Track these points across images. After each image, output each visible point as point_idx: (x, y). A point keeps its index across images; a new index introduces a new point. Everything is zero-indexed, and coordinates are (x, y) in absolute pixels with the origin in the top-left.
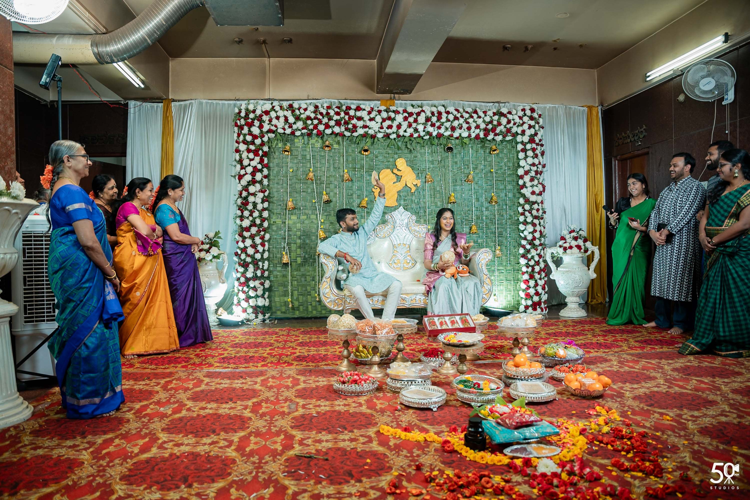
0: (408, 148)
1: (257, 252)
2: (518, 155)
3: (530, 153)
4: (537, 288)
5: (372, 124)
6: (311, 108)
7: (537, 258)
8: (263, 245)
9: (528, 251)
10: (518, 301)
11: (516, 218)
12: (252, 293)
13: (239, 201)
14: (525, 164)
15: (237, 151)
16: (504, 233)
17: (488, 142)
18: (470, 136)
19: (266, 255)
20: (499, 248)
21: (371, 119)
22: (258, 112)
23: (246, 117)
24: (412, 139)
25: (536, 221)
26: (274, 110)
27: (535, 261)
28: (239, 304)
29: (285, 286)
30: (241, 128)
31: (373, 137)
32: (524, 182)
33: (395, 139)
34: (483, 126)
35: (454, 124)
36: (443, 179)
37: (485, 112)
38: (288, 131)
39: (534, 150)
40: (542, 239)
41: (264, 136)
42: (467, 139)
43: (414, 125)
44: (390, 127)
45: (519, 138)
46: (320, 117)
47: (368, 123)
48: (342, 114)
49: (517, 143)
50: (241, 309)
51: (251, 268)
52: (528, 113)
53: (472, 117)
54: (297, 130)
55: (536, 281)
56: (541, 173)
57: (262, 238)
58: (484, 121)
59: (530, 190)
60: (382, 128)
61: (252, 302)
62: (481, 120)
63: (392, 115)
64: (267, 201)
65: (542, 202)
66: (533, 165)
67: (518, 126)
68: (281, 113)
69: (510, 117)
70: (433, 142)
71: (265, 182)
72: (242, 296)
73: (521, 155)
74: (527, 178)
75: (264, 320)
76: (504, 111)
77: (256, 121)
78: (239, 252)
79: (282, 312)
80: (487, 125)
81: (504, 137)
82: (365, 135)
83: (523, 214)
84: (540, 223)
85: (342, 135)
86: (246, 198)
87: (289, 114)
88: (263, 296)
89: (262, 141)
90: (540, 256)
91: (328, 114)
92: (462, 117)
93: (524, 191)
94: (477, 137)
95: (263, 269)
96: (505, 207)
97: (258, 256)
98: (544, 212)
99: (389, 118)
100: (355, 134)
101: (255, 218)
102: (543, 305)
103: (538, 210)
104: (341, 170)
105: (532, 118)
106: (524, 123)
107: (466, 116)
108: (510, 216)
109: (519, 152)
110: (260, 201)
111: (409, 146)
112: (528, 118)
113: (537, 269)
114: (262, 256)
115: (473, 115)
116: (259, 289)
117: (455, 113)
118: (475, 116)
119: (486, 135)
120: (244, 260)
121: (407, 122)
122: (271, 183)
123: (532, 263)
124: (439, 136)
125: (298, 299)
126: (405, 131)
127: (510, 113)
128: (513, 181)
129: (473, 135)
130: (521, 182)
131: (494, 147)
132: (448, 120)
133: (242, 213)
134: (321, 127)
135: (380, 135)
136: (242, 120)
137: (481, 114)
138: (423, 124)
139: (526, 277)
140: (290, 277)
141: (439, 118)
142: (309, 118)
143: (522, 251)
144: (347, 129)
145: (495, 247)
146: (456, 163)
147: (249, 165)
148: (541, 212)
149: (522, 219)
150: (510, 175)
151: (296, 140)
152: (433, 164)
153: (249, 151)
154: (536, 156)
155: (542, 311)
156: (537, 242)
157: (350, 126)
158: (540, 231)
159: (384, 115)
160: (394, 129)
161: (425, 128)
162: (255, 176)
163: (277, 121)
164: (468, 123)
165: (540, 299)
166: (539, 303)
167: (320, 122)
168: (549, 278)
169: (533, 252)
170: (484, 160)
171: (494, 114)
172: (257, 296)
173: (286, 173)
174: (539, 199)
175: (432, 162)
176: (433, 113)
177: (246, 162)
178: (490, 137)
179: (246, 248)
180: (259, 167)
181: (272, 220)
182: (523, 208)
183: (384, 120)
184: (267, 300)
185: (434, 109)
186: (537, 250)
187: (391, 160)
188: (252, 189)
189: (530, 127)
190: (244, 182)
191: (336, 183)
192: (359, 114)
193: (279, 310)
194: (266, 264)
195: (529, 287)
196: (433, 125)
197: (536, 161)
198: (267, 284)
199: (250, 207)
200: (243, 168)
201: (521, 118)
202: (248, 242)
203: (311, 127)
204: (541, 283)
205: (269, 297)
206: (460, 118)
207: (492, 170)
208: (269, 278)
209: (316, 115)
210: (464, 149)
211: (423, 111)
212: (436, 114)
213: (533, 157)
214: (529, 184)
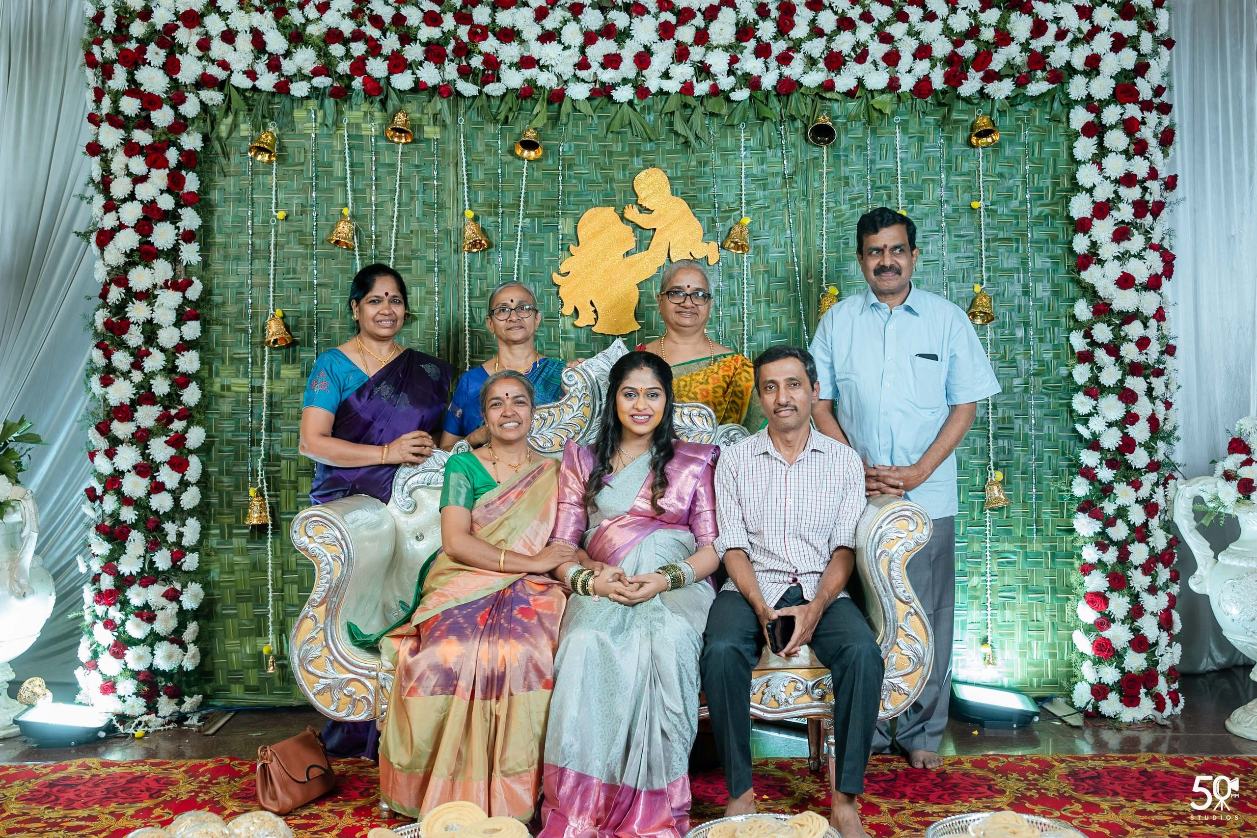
0: (677, 134)
1: (158, 487)
2: (1071, 148)
3: (1117, 139)
4: (1140, 622)
5: (549, 52)
7: (1137, 516)
8: (178, 464)
9: (1106, 490)
10: (1070, 664)
11: (1064, 371)
12: (136, 629)
13: (101, 317)
14: (1097, 179)
15: (94, 149)
16: (1018, 423)
17: (961, 105)
18: (893, 85)
19: (191, 498)
20: (999, 476)
21: (547, 37)
22: (161, 17)
23: (121, 35)
24: (692, 101)
25: (1136, 384)
26: (218, 10)
27: (1132, 527)
28: (93, 664)
30: (107, 71)
31: (557, 97)
32: (1094, 244)
33: (630, 103)
34: (942, 48)
35: (836, 46)
36: (799, 237)
38: (267, 81)
39: (1130, 126)
40: (1161, 445)
41: (183, 100)
42: (887, 97)
43: (697, 53)
44: (612, 61)
45: (1077, 87)
46: (372, 31)
47: (537, 50)
48: (449, 21)
49: (1070, 104)
50: (100, 681)
51: (136, 542)
53: (902, 17)
54: (298, 76)
55: (1135, 598)
56: (1159, 207)
57: (178, 441)
58: (947, 31)
59: (1114, 270)
60: (583, 65)
61: (135, 658)
62: (938, 25)
63: (620, 19)
64: (195, 317)
65: (1160, 315)
66: (1129, 180)
67: (1075, 42)
68: (241, 21)
70: (765, 111)
71: (190, 253)
72: (105, 637)
73: (1085, 147)
74: (1103, 230)
75: (181, 718)
77: (152, 48)
78: (99, 491)
79: (248, 689)
80: (958, 43)
81: (1021, 83)
82: (529, 92)
83: (1085, 357)
84: (1150, 391)
85: (445, 90)
86: (120, 309)
87: (265, 22)
88: (176, 638)
89: (178, 115)
90: (1151, 508)
91: (399, 20)
92: (867, 17)
94: (923, 87)
95: (178, 543)
96: (1020, 333)
97: (162, 502)
98: (1170, 350)
99: (609, 31)
100: (494, 89)
101: (151, 375)
102: (1162, 686)
103: (1143, 343)
104: (450, 214)
105: (1126, 12)
106: (1096, 30)
107: (881, 12)
108: (1041, 362)
109: (1076, 135)
110: (172, 317)
111: (679, 127)
112: (1111, 12)
113: (1139, 553)
114: (177, 501)
115: (908, 9)
116: (160, 615)
118: (914, 13)
119: (955, 78)
120: (115, 515)
121: (670, 45)
122: (216, 255)
123: (1119, 532)
124: (786, 87)
126: (666, 75)
128: (1054, 239)
129: (907, 83)
130: (1081, 244)
131: (983, 122)
132: (816, 32)
133: (108, 355)
134: (377, 68)
135: (578, 92)
136: (108, 44)
138: (726, 49)
139: (1097, 582)
141: (784, 26)
142: (333, 35)
143: (1081, 488)
144: (465, 73)
145: (985, 473)
146: (846, 181)
147: (132, 197)
148: (1154, 349)
149: (1082, 374)
150: (1042, 219)
151: (298, 114)
152: (765, 187)
153: (131, 149)
154: (1141, 148)
155: (1160, 706)
156: (1139, 458)
157: (476, 62)
158: (1153, 421)
159: (593, 19)
160: (628, 68)
161: (734, 60)
162: (150, 231)
163: (226, 47)
164: (887, 39)
165: (1153, 663)
166: (1149, 678)
167: (374, 49)
168: (1186, 588)
169: (1124, 494)
170: (949, 169)
172: (153, 639)
173: (266, 223)
174: (1149, 302)
175: (761, 182)
176: (762, 11)
177: (120, 187)
178: (971, 86)
179: (118, 474)
180: (166, 203)
181: (216, 382)
182: (1088, 335)
183: (590, 38)
184: (192, 649)
186: (1137, 486)
187: (619, 175)
188: (139, 278)
189: (1119, 43)
190: (115, 254)
191: (432, 255)
192: (505, 18)
193: (237, 681)
194: (192, 530)
195: (1106, 621)
196: (763, 51)
197: (1140, 167)
198: (192, 596)
199: (134, 337)
200: (111, 206)
201: (1084, 13)
202: (127, 457)
203: (344, 67)
204: (1154, 603)
205: (203, 640)
206: (860, 24)
207: (975, 205)
208: (200, 575)
209: (360, 25)
210: (874, 131)
211: (731, 3)
212: (774, 11)
213: (1128, 155)
214: (1108, 249)
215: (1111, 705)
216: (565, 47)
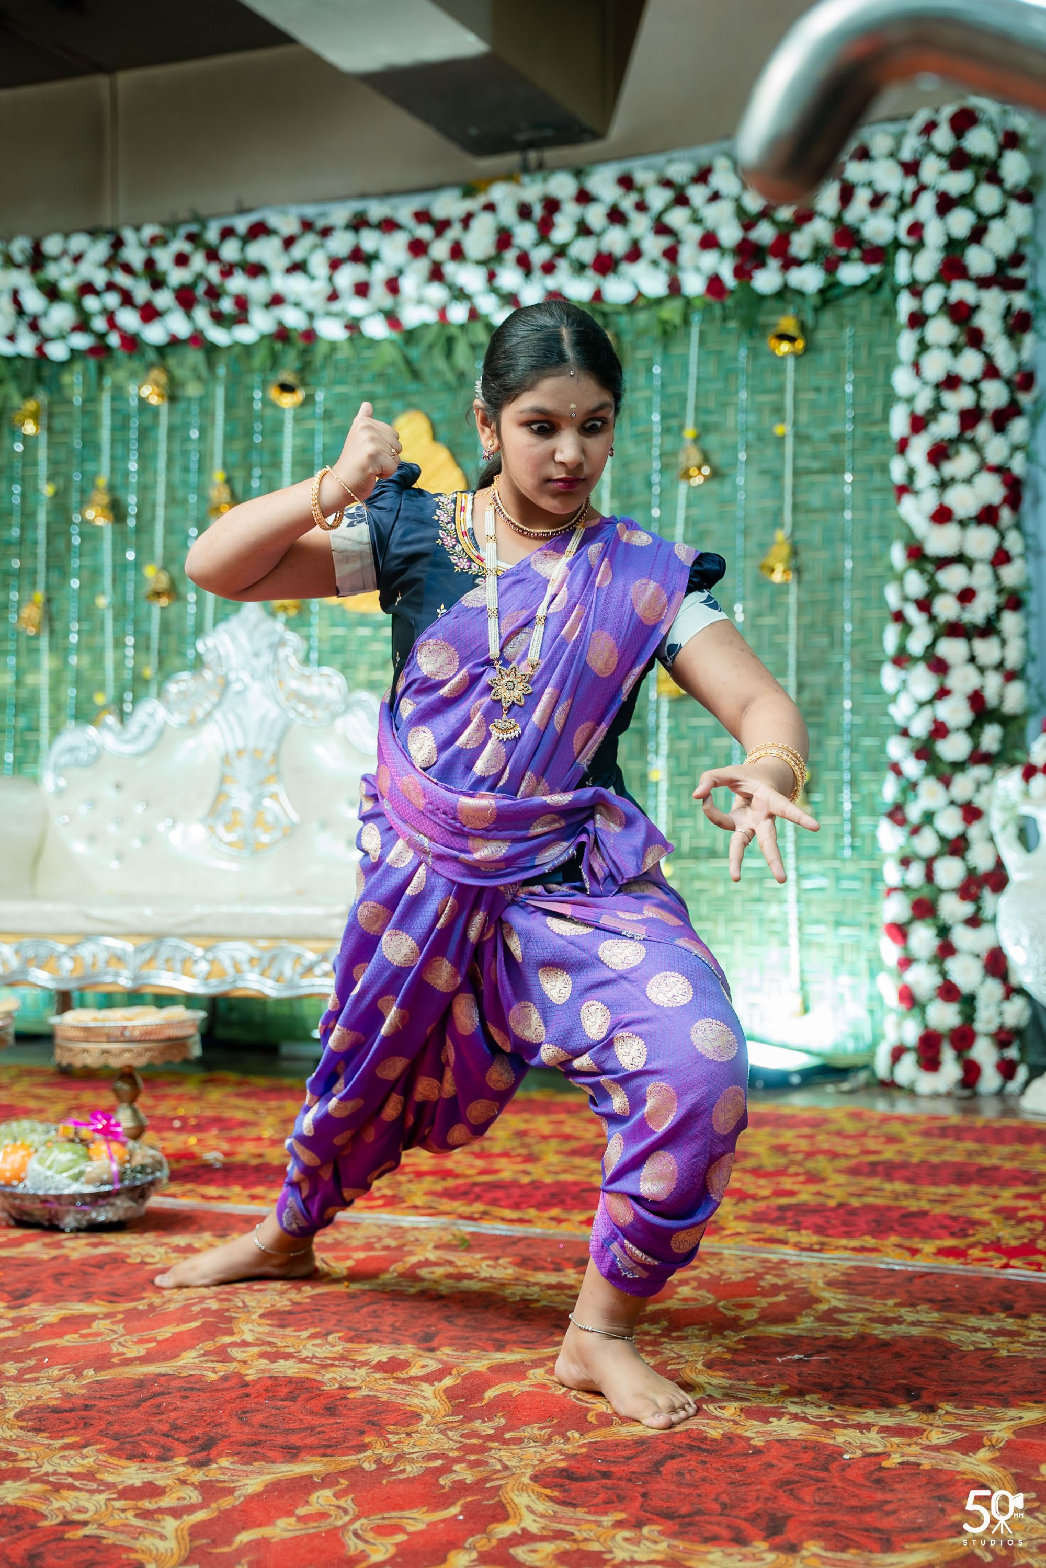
0: (440, 370)
2: (894, 348)
3: (940, 330)
5: (294, 286)
6: (100, 250)
7: (950, 823)
9: (912, 787)
11: (876, 637)
14: (915, 385)
18: (675, 288)
21: (294, 268)
24: (451, 332)
25: (953, 649)
31: (308, 338)
32: (910, 470)
33: (389, 339)
35: (606, 246)
38: (28, 345)
42: (672, 305)
44: (362, 289)
45: (900, 267)
46: (122, 279)
47: (281, 283)
49: (894, 291)
52: (943, 138)
53: (681, 200)
54: (58, 337)
55: (945, 934)
56: (1006, 415)
58: (741, 211)
59: (931, 502)
60: (334, 296)
63: (369, 241)
65: (999, 558)
66: (951, 382)
69: (856, 171)
73: (908, 345)
74: (919, 452)
80: (751, 226)
81: (831, 266)
82: (280, 336)
83: (900, 616)
84: (973, 658)
85: (199, 341)
90: (971, 813)
91: (150, 264)
92: (641, 207)
93: (908, 510)
94: (715, 285)
98: (1019, 604)
100: (245, 334)
102: (983, 1052)
103: (966, 596)
105: (959, 162)
106: (922, 188)
107: (660, 198)
109: (901, 329)
111: (439, 362)
112: (943, 164)
113: (951, 872)
115: (691, 190)
117: (614, 193)
118: (697, 194)
119: (742, 273)
121: (422, 266)
123: (927, 844)
127: (863, 153)
129: (694, 285)
130: (897, 470)
131: (788, 324)
132: (584, 230)
134: (130, 320)
135: (332, 329)
137: (728, 182)
138: (483, 263)
139: (897, 909)
142: (87, 288)
143: (890, 790)
144: (217, 318)
148: (985, 603)
149: (891, 638)
154: (975, 338)
156: (954, 747)
157: (227, 305)
158: (977, 697)
159: (341, 243)
160: (379, 296)
161: (492, 276)
164: (661, 228)
165: (971, 1019)
167: (125, 300)
169: (933, 795)
170: (750, 387)
176: (524, 212)
178: (767, 280)
182: (901, 587)
185: (534, 193)
186: (950, 784)
189: (945, 204)
192: (256, 251)
195: (910, 961)
196: (524, 262)
197: (971, 364)
201: (911, 168)
203: (100, 322)
206: (633, 215)
207: (779, 430)
210: (666, 347)
211: (490, 207)
212: (538, 212)
213: (955, 349)
214: (926, 476)
215: (908, 1071)
216: (312, 278)
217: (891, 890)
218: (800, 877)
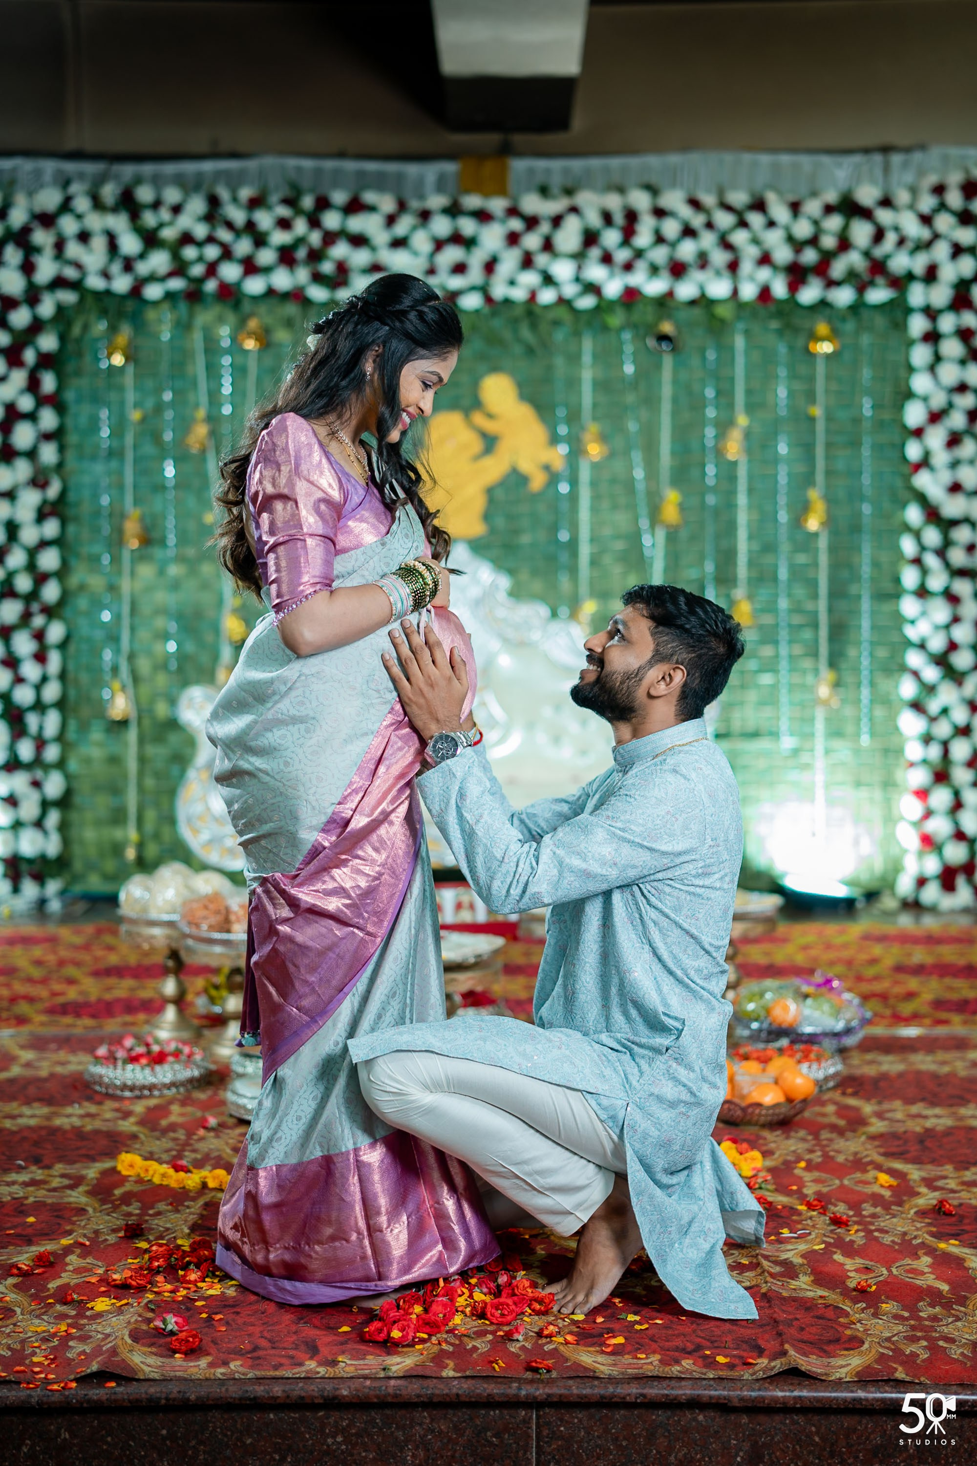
0: (522, 340)
1: (20, 680)
2: (908, 355)
3: (952, 348)
4: (960, 816)
5: (399, 260)
6: (197, 205)
7: (961, 715)
8: (40, 657)
9: (930, 689)
10: (894, 859)
11: (893, 575)
14: (932, 386)
17: (801, 314)
18: (735, 292)
19: (52, 692)
20: (830, 675)
21: (397, 243)
22: (17, 218)
24: (538, 311)
25: (963, 587)
26: (72, 211)
27: (955, 725)
29: (115, 789)
32: (927, 452)
33: (478, 311)
34: (783, 254)
35: (678, 254)
37: (795, 208)
38: (122, 284)
39: (966, 335)
41: (40, 300)
42: (729, 307)
43: (542, 260)
44: (460, 269)
45: (917, 295)
46: (224, 235)
47: (386, 256)
49: (909, 312)
52: (954, 199)
53: (743, 224)
54: (152, 278)
55: (957, 794)
57: (39, 636)
58: (790, 239)
59: (946, 477)
60: (431, 271)
63: (468, 226)
64: (56, 515)
66: (962, 388)
67: (914, 249)
68: (95, 222)
69: (884, 216)
70: (610, 321)
73: (920, 355)
74: (936, 438)
75: (42, 903)
76: (867, 195)
77: (9, 248)
79: (105, 877)
80: (799, 251)
81: (861, 289)
83: (917, 561)
84: (974, 593)
85: (297, 296)
87: (119, 223)
88: (39, 824)
89: (35, 316)
90: (973, 707)
91: (252, 224)
92: (709, 225)
93: (923, 481)
94: (765, 294)
95: (40, 735)
97: (24, 696)
99: (457, 239)
101: (15, 572)
103: (972, 549)
105: (965, 219)
106: (936, 236)
107: (724, 220)
109: (914, 342)
110: (32, 515)
112: (954, 220)
113: (961, 750)
114: (39, 694)
115: (750, 216)
116: (24, 803)
117: (686, 212)
119: (796, 287)
121: (516, 252)
122: (70, 455)
123: (943, 729)
124: (631, 295)
125: (157, 836)
126: (512, 283)
127: (886, 202)
128: (888, 446)
129: (749, 292)
130: (913, 451)
131: (823, 329)
132: (660, 239)
134: (230, 272)
137: (780, 212)
138: (573, 256)
139: (921, 777)
140: (132, 765)
141: (629, 233)
142: (187, 238)
143: (908, 689)
144: (318, 278)
145: (817, 675)
149: (911, 577)
150: (880, 426)
151: (151, 315)
152: (608, 393)
156: (963, 660)
157: (327, 267)
159: (441, 226)
160: (475, 275)
161: (579, 268)
162: (10, 431)
163: (81, 248)
164: (729, 247)
165: (973, 856)
166: (968, 868)
167: (227, 254)
169: (948, 694)
171: (829, 209)
172: (18, 825)
173: (123, 423)
174: (975, 509)
175: (605, 387)
176: (607, 218)
178: (810, 294)
180: (26, 403)
181: (74, 580)
182: (918, 539)
183: (439, 245)
184: (55, 836)
185: (614, 202)
186: (961, 685)
187: (466, 381)
189: (958, 250)
192: (357, 224)
193: (95, 869)
194: (52, 722)
195: (928, 814)
196: (607, 259)
198: (54, 785)
201: (927, 220)
203: (197, 270)
205: (63, 828)
206: (702, 232)
207: (812, 411)
208: (61, 764)
209: (213, 227)
210: (717, 338)
211: (574, 210)
212: (619, 219)
213: (963, 362)
214: (941, 457)
215: (931, 893)
216: (416, 253)
217: (912, 765)
218: (827, 752)
